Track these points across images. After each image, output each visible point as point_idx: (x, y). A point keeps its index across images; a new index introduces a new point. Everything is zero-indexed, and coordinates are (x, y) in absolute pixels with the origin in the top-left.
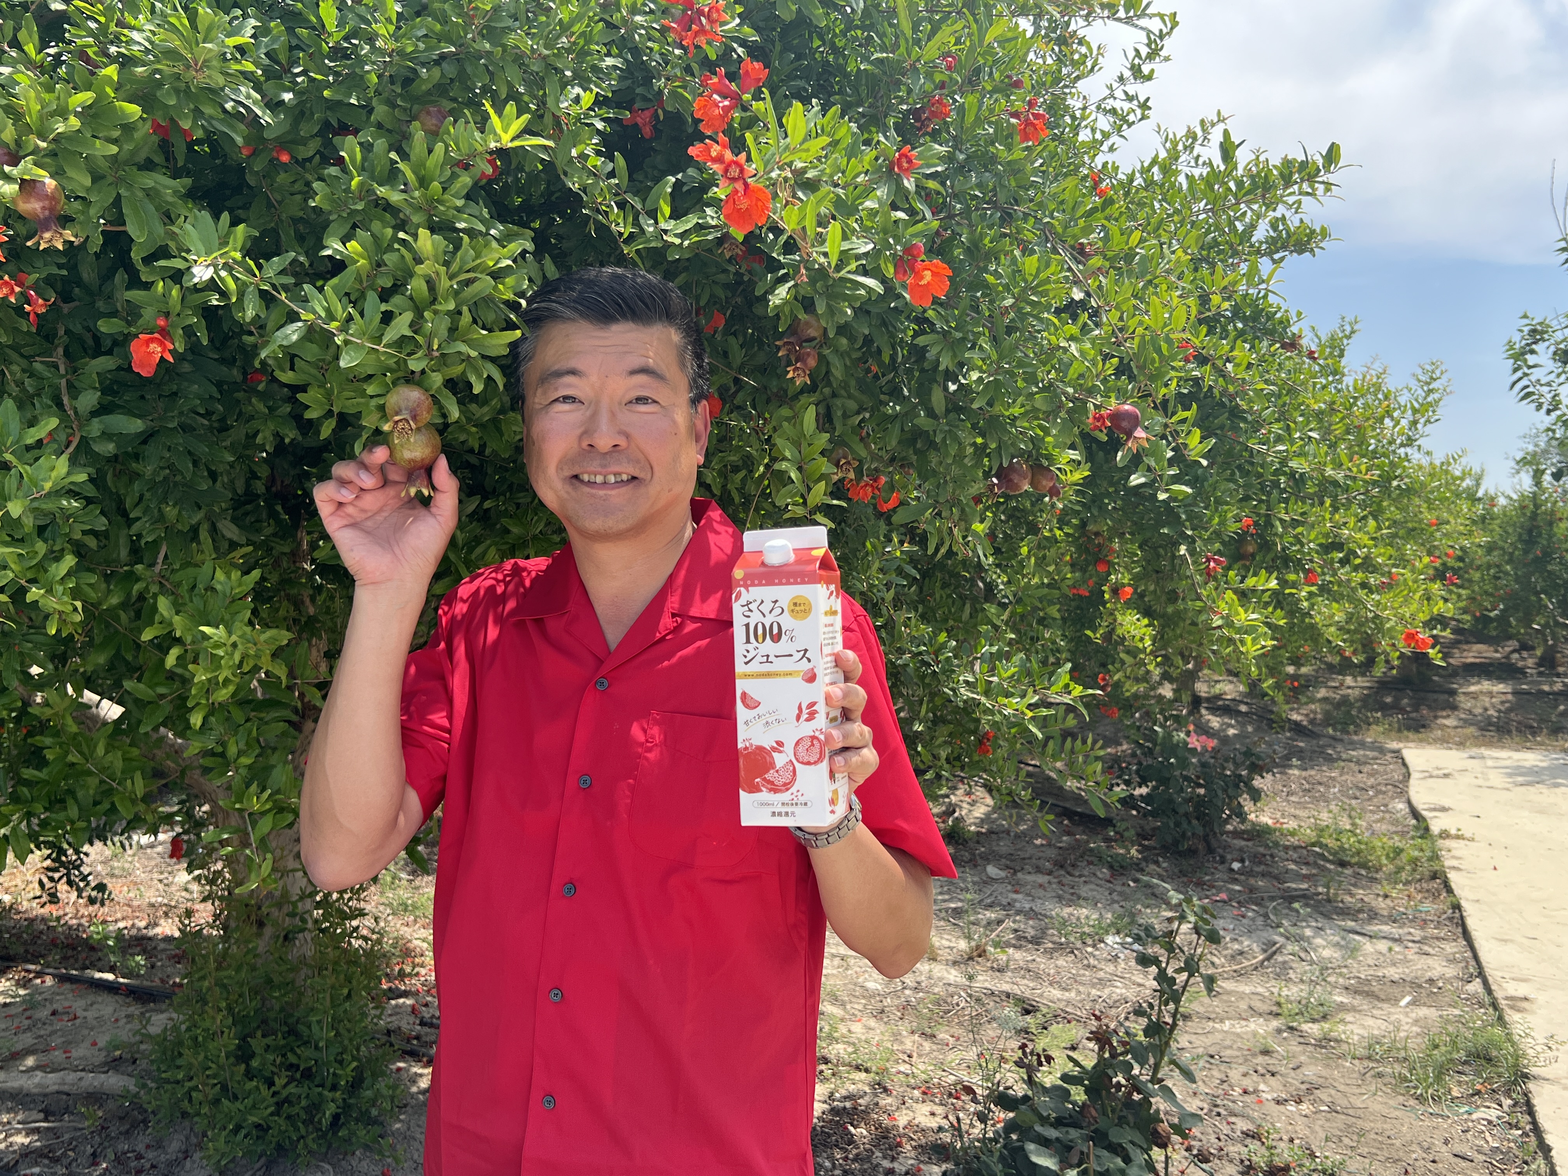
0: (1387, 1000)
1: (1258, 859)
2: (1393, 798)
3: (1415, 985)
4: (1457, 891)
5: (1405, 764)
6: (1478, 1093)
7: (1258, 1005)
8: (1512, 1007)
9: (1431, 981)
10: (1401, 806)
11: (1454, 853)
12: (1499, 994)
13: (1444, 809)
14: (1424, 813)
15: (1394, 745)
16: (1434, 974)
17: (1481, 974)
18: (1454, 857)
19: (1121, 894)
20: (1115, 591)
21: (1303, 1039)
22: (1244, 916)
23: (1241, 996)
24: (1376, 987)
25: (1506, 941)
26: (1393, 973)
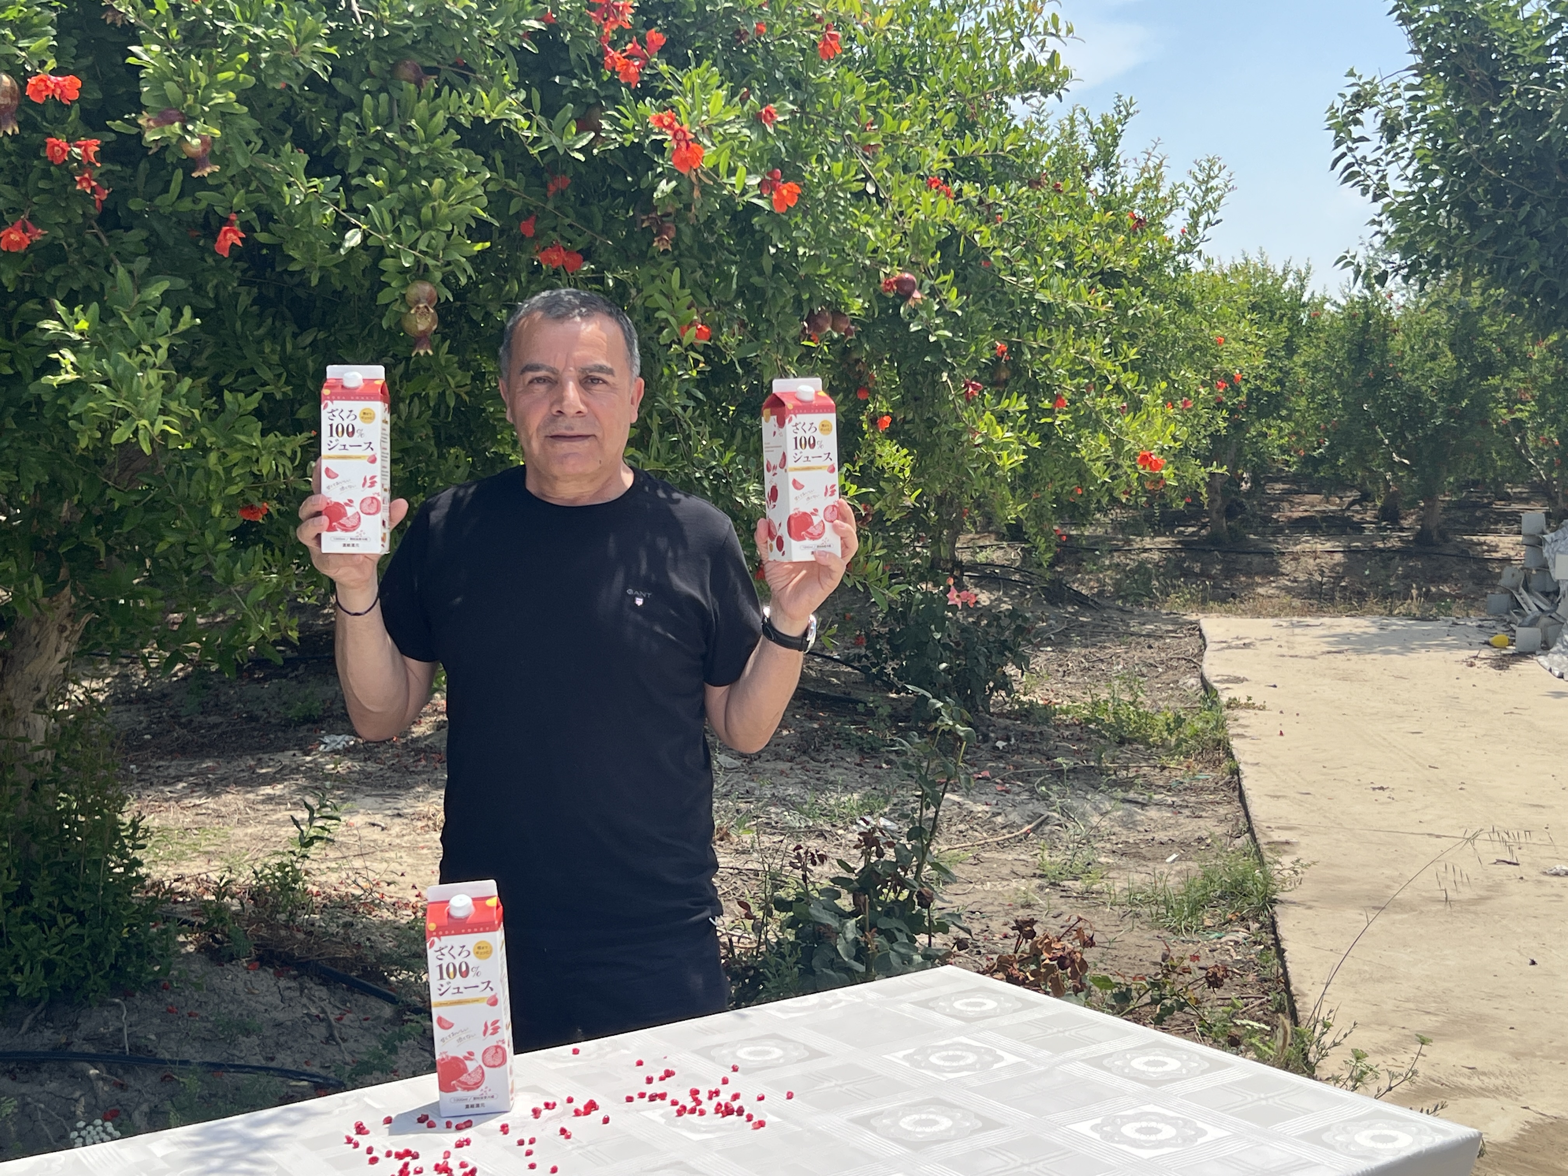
0: (1155, 859)
1: (1024, 736)
2: (1184, 673)
3: (1184, 844)
4: (1237, 756)
5: (1202, 636)
6: (1230, 921)
7: (1021, 870)
8: (1271, 850)
9: (1200, 840)
10: (1193, 681)
11: (1241, 721)
12: (1262, 840)
13: (1238, 680)
14: (1215, 685)
15: (1193, 617)
16: (1204, 834)
17: (1250, 830)
18: (1239, 726)
19: (871, 776)
20: (874, 421)
21: (1066, 894)
22: (1007, 792)
23: (1004, 863)
24: (1144, 849)
25: (1278, 797)
26: (1161, 836)
